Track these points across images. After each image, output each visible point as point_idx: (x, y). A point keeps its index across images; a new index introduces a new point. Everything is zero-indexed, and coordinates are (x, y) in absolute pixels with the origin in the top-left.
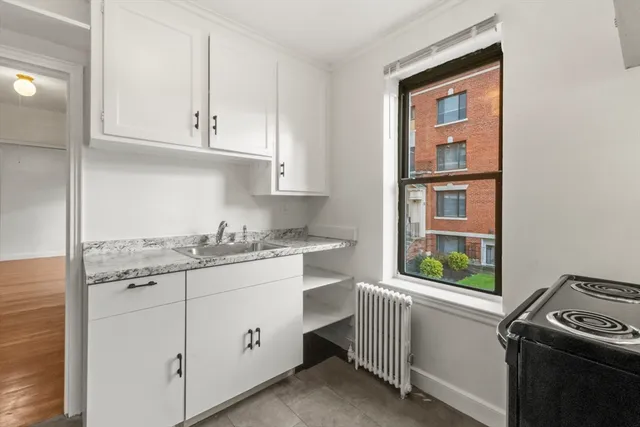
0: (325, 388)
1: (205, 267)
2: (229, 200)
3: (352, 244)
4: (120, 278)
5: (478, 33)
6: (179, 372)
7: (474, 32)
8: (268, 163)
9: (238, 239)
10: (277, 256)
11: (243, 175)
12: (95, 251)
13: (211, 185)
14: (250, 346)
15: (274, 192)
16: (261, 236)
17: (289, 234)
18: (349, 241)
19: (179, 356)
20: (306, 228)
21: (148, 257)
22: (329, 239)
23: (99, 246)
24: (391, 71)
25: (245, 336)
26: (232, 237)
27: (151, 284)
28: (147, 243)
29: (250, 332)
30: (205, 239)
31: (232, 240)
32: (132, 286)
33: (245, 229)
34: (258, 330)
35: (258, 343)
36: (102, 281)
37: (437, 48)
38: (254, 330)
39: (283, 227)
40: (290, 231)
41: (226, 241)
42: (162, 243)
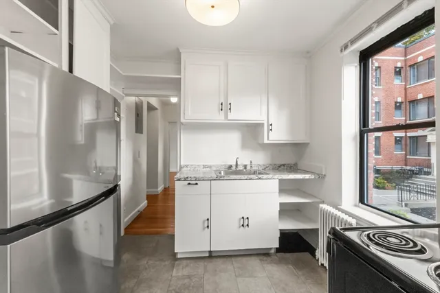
0: (290, 266)
1: (219, 180)
2: (244, 145)
3: (322, 177)
4: (185, 179)
5: (408, 4)
6: (208, 227)
7: (405, 5)
8: (262, 125)
9: (248, 168)
10: (260, 178)
11: (252, 132)
12: (185, 169)
13: (234, 138)
14: (243, 225)
15: (266, 141)
16: (263, 167)
17: (282, 167)
18: (318, 174)
19: (208, 220)
20: (296, 164)
21: (204, 173)
22: (307, 172)
23: (187, 166)
24: (345, 49)
25: (240, 219)
26: (245, 167)
27: (197, 184)
28: (205, 167)
29: (243, 218)
30: (230, 167)
31: (245, 168)
32: (189, 184)
33: (251, 162)
34: (248, 218)
35: (248, 225)
36: (179, 180)
37: (376, 24)
38: (245, 217)
39: (279, 162)
40: (284, 165)
41: (241, 169)
42: (210, 167)
